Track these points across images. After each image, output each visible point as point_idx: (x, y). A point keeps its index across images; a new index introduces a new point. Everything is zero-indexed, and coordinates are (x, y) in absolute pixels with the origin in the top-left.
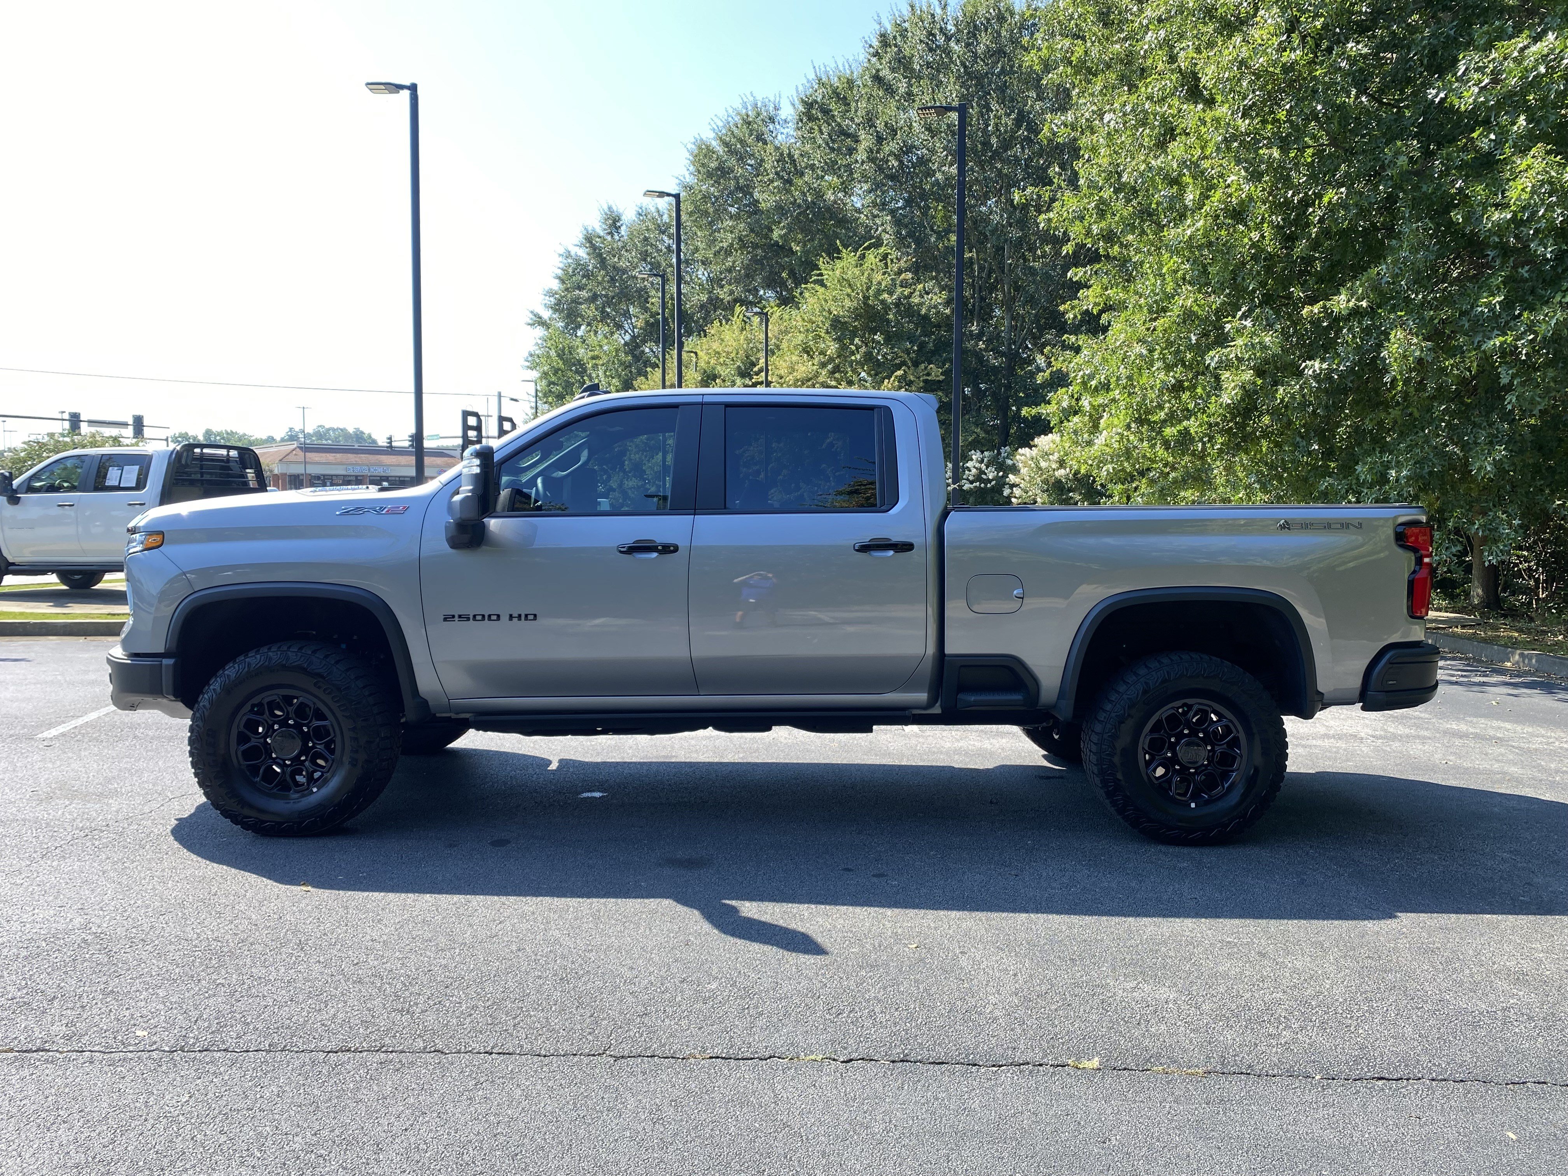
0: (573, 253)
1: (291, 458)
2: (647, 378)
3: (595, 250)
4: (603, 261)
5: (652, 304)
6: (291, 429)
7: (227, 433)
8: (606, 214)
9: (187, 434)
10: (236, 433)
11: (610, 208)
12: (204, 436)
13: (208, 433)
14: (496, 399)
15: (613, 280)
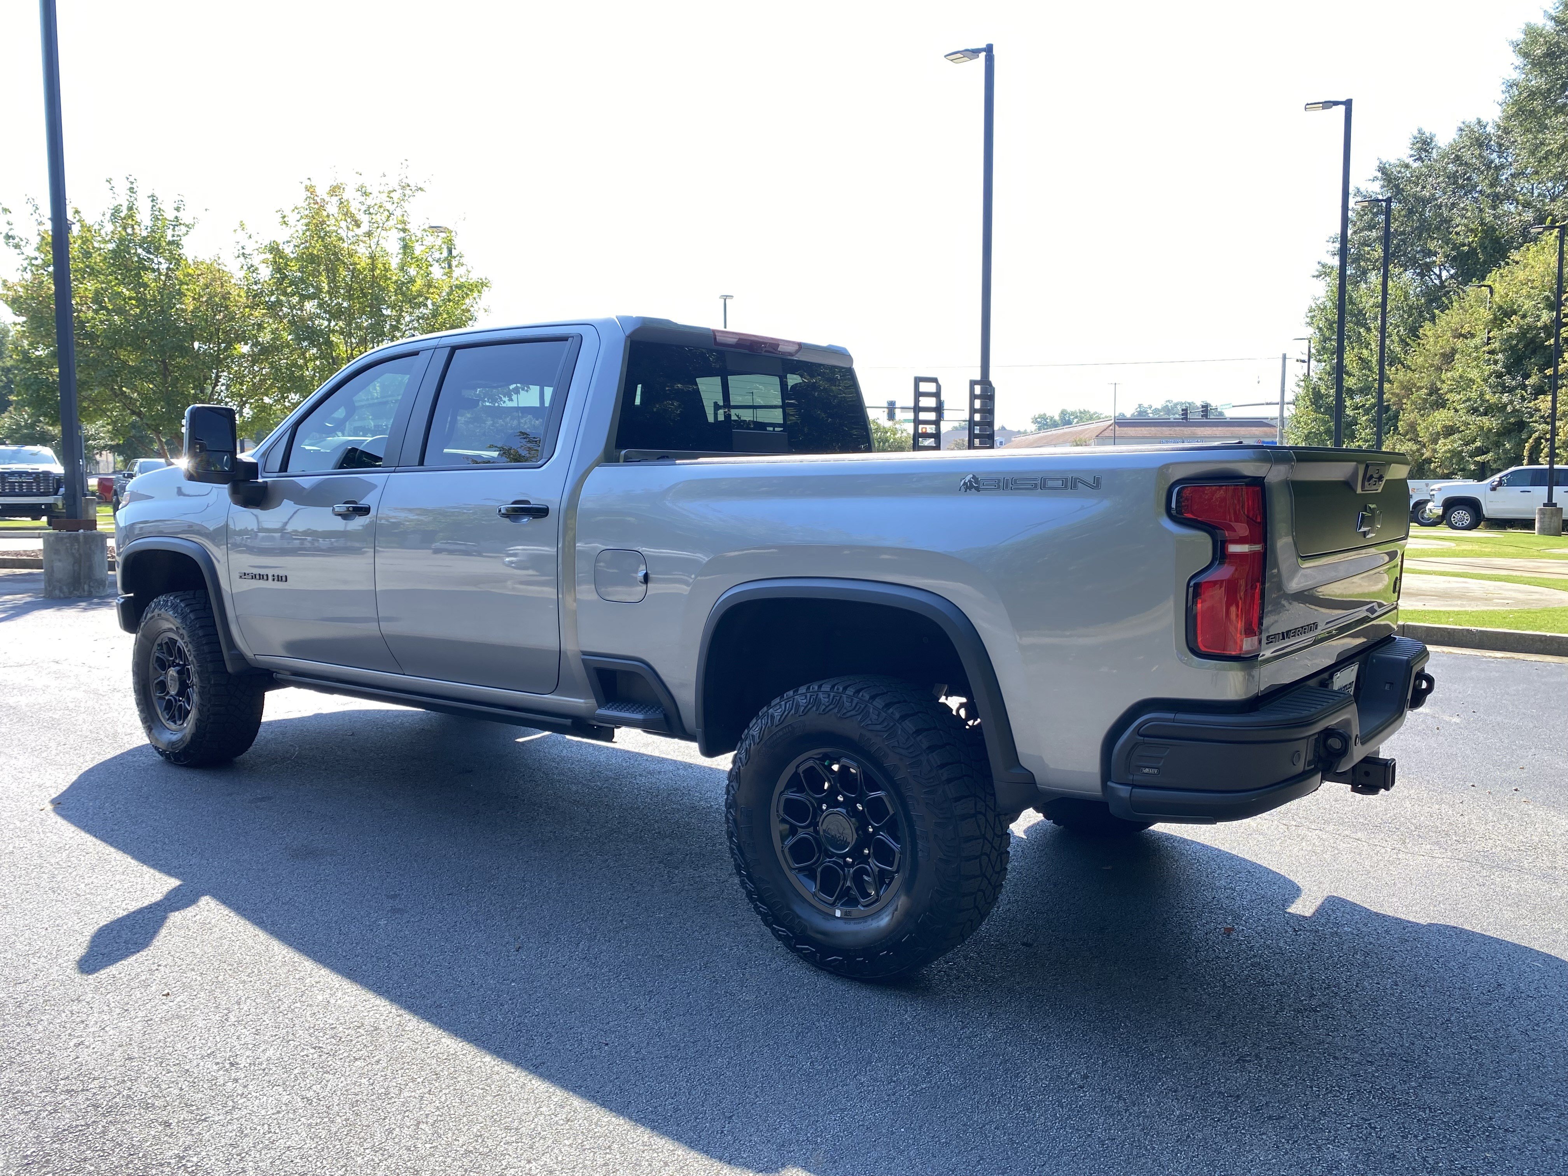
0: (1362, 190)
1: (1106, 434)
2: (1434, 323)
3: (1390, 181)
4: (1398, 190)
5: (1457, 234)
6: (1140, 406)
7: (1081, 413)
8: (1415, 138)
9: (1045, 415)
10: (1088, 412)
11: (1419, 131)
12: (1060, 416)
13: (1063, 413)
14: (1281, 361)
15: (1411, 212)
